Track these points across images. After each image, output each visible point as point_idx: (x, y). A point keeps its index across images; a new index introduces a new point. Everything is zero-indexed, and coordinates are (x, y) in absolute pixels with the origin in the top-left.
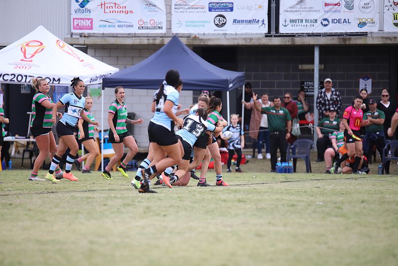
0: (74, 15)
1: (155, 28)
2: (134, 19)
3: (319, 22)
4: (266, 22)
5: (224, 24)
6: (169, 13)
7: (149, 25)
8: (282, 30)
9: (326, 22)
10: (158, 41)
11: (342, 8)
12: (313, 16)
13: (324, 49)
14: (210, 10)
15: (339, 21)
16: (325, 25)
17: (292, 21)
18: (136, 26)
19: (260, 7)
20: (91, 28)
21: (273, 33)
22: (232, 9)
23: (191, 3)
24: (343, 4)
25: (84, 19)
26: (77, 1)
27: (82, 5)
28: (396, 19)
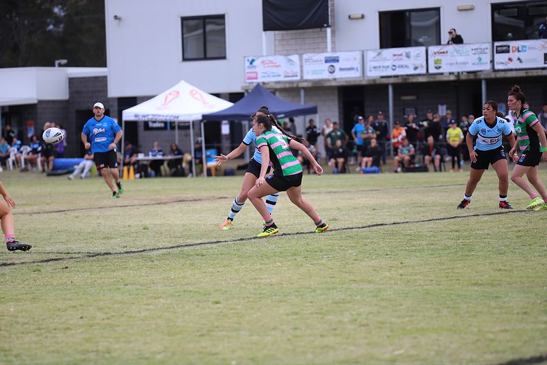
0: (247, 70)
1: (293, 76)
2: (281, 71)
3: (390, 67)
5: (333, 72)
6: (301, 66)
7: (290, 75)
8: (369, 74)
9: (394, 68)
10: (295, 85)
11: (404, 57)
12: (386, 64)
13: (395, 86)
15: (402, 66)
16: (394, 70)
17: (375, 67)
18: (283, 75)
19: (355, 59)
22: (338, 61)
23: (314, 58)
24: (404, 54)
25: (252, 73)
26: (248, 60)
27: (251, 63)
28: (436, 63)
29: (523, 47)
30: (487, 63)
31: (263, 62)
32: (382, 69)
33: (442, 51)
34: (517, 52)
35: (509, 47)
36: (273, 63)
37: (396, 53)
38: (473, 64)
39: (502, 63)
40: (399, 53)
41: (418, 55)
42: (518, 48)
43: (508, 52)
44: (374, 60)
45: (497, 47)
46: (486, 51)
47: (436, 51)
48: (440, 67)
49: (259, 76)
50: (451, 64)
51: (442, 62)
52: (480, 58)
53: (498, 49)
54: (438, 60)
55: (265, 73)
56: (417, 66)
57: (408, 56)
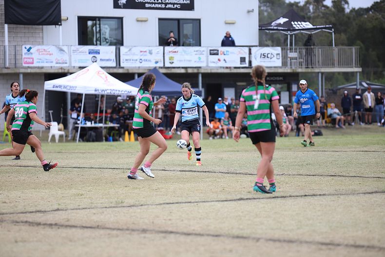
0: (24, 56)
1: (63, 63)
2: (53, 58)
3: (138, 61)
4: (115, 60)
6: (70, 56)
7: (60, 62)
8: (122, 65)
9: (141, 61)
11: (148, 53)
12: (135, 58)
14: (89, 53)
15: (146, 60)
16: (141, 62)
17: (126, 60)
18: (55, 62)
19: (112, 52)
20: (33, 63)
21: (118, 66)
23: (80, 50)
24: (148, 51)
25: (29, 58)
26: (26, 48)
27: (29, 50)
28: (170, 60)
29: (227, 51)
30: (203, 62)
31: (38, 50)
32: (131, 61)
33: (174, 51)
34: (223, 55)
35: (218, 51)
36: (46, 51)
37: (142, 50)
38: (195, 62)
39: (214, 62)
40: (145, 50)
41: (158, 53)
42: (224, 52)
43: (218, 54)
44: (126, 54)
45: (210, 50)
46: (203, 53)
47: (170, 51)
48: (173, 63)
49: (35, 61)
50: (180, 61)
51: (174, 59)
52: (199, 58)
53: (212, 52)
54: (172, 57)
55: (40, 59)
56: (157, 60)
57: (151, 53)
